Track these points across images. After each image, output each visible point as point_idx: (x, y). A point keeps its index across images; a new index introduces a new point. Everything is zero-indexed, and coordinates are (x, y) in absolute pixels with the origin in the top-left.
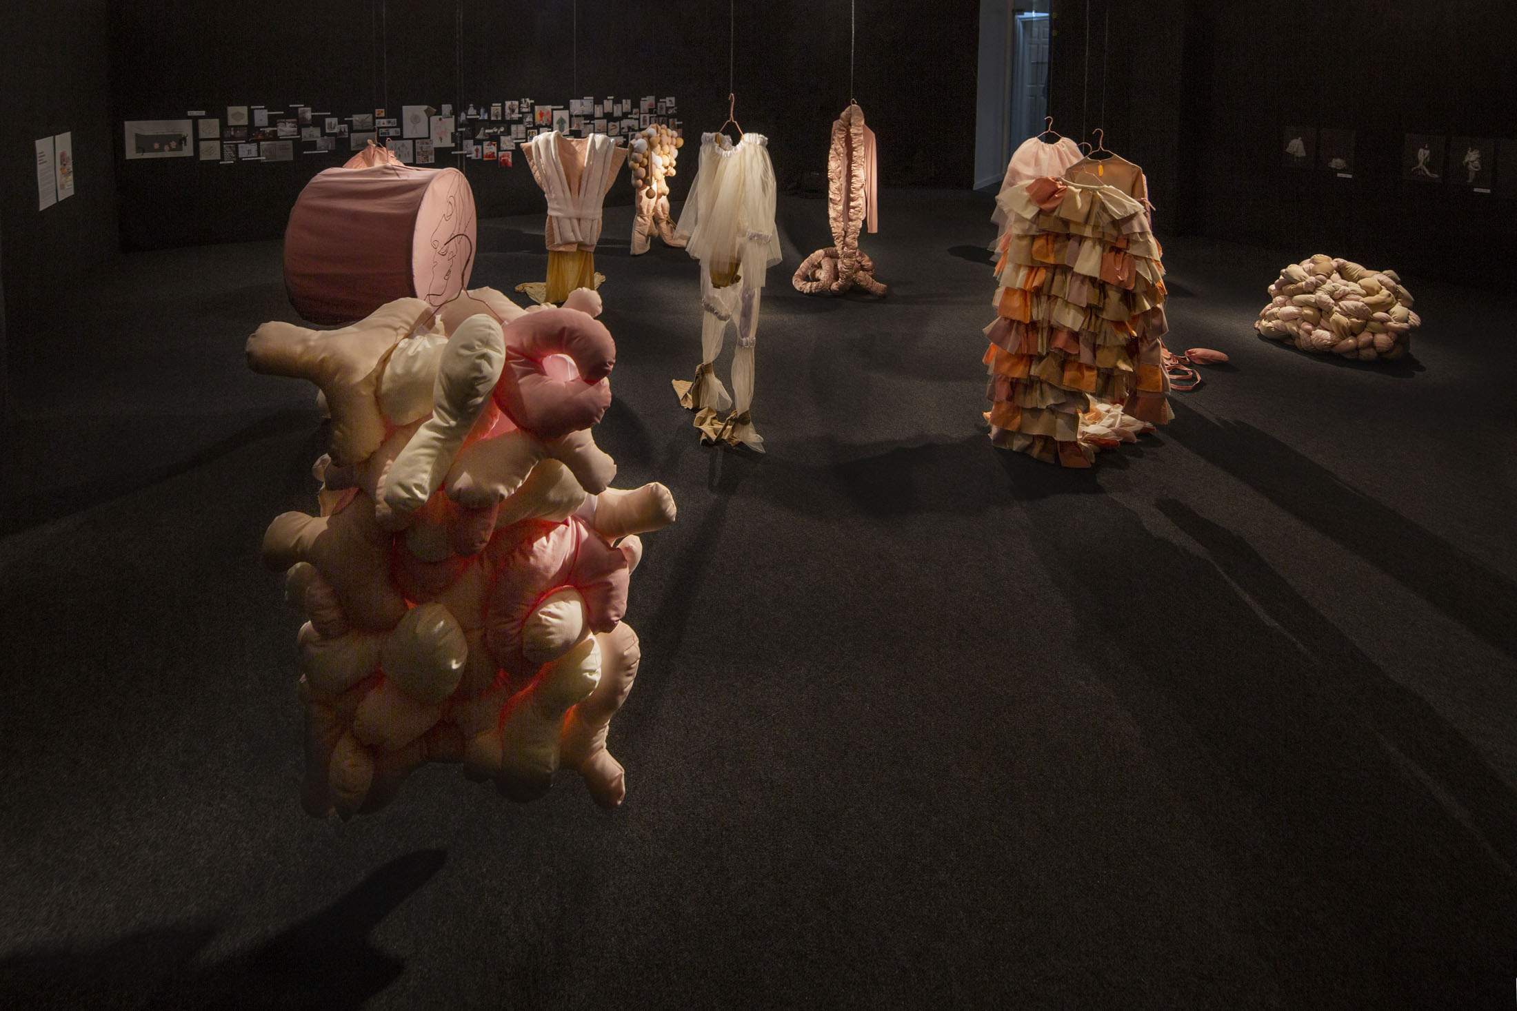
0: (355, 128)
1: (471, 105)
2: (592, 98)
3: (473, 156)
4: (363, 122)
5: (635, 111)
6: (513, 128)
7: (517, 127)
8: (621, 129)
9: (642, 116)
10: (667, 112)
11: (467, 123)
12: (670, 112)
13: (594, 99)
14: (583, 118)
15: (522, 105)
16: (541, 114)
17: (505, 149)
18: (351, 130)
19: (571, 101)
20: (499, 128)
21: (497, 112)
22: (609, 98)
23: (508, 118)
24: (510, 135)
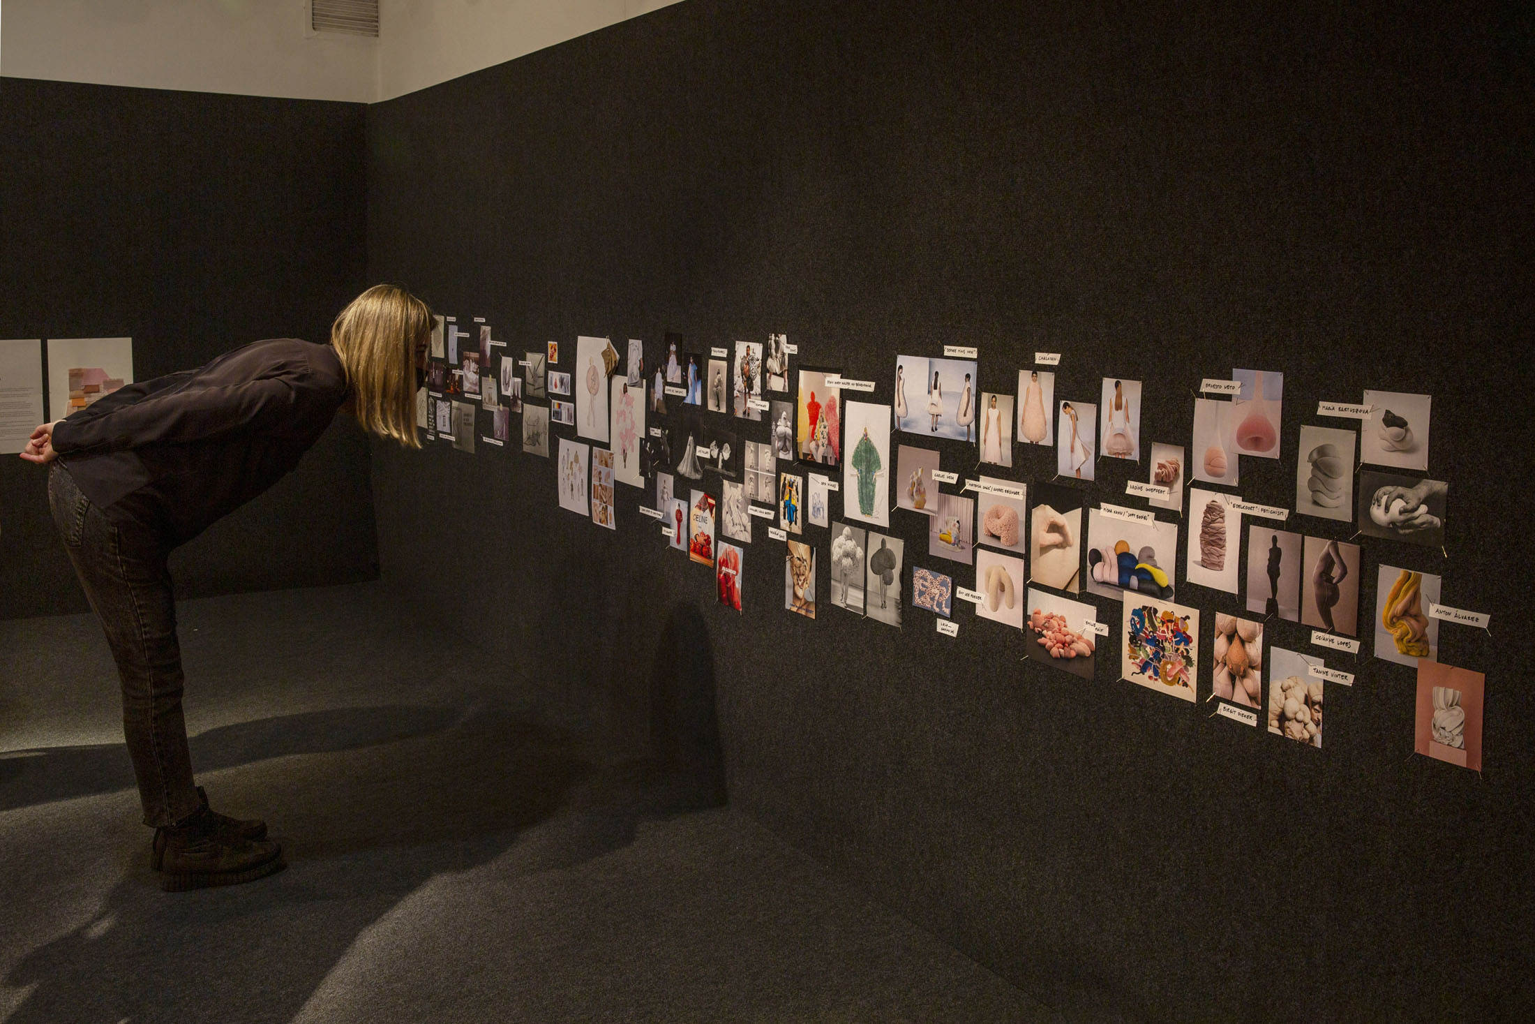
1: (673, 347)
8: (1089, 556)
10: (1363, 499)
15: (769, 363)
17: (730, 533)
21: (720, 382)
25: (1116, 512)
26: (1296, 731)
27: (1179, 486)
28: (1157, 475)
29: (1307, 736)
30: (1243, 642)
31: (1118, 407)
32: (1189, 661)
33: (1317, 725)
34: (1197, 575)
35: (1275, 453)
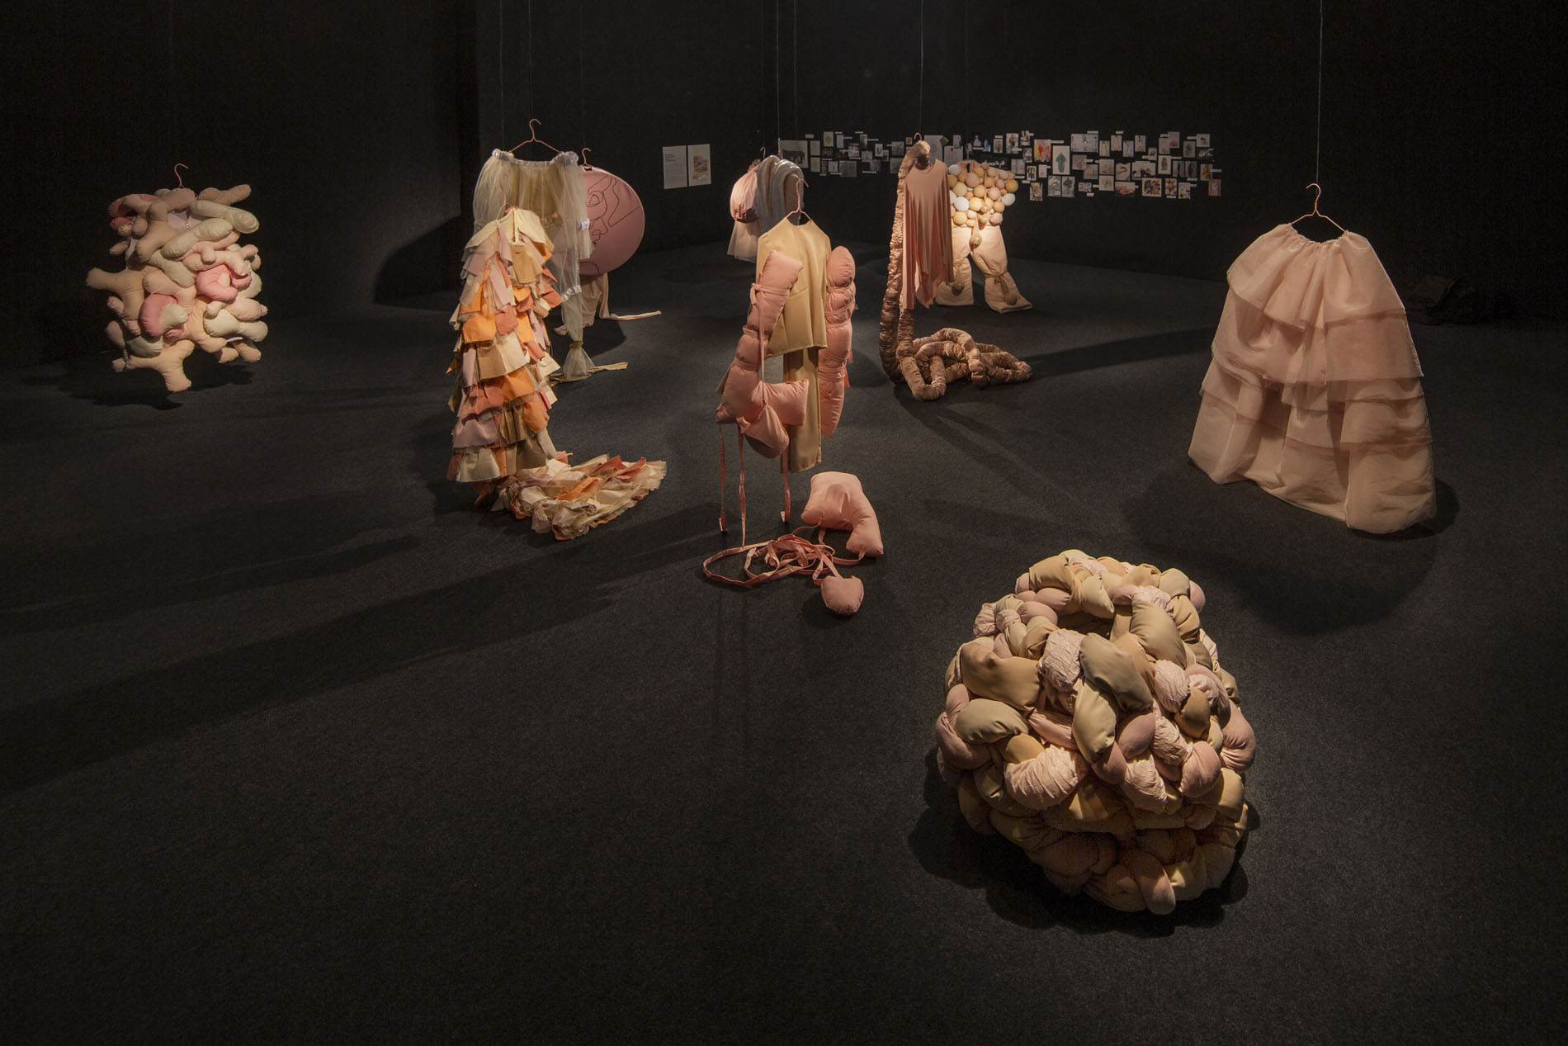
1: (978, 136)
2: (1097, 132)
5: (1151, 150)
6: (1013, 162)
7: (1017, 162)
9: (1161, 158)
10: (1197, 153)
11: (973, 154)
12: (1202, 154)
13: (1099, 134)
14: (1086, 156)
15: (1022, 138)
16: (1041, 149)
19: (1073, 135)
21: (999, 145)
22: (1117, 132)
24: (1010, 170)
25: (1140, 162)
26: (1184, 197)
27: (1156, 155)
28: (1150, 154)
29: (1187, 198)
30: (1172, 183)
31: (1140, 141)
32: (1159, 189)
33: (1189, 195)
34: (1160, 172)
35: (1178, 147)
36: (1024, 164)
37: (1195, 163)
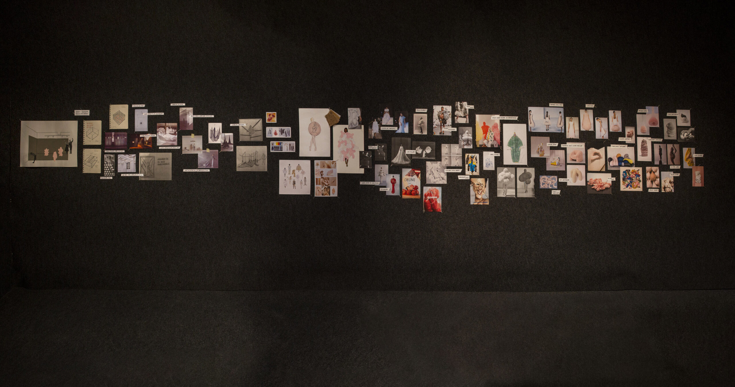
0: (241, 139)
1: (387, 110)
2: (562, 105)
3: (388, 190)
4: (251, 130)
5: (629, 130)
6: (445, 148)
7: (450, 148)
8: (608, 160)
9: (640, 140)
10: (678, 134)
11: (380, 137)
12: (684, 135)
13: (564, 108)
14: (548, 138)
15: (456, 113)
16: (485, 129)
17: (432, 182)
18: (237, 142)
19: (530, 108)
20: (424, 148)
21: (422, 122)
22: (587, 106)
23: (437, 132)
24: (441, 160)
25: (616, 146)
26: (668, 190)
27: (634, 137)
28: (627, 135)
29: (670, 190)
30: (654, 173)
31: (615, 118)
32: (640, 181)
33: (673, 187)
34: (640, 159)
35: (658, 126)
36: (460, 151)
37: (677, 146)
